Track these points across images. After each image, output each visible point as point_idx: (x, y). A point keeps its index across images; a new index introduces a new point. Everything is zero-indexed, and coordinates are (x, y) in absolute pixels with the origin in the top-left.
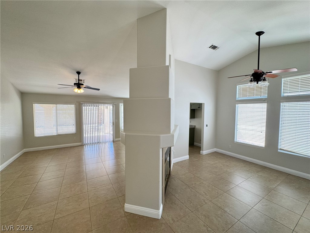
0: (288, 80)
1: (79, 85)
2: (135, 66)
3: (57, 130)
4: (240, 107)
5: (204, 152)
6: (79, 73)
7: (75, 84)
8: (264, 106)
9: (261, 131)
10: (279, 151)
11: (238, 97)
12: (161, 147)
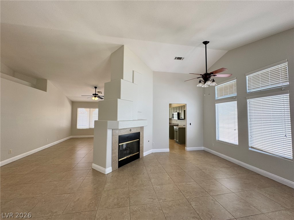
0: (251, 77)
1: (95, 95)
2: (109, 80)
3: (89, 125)
4: (219, 106)
5: (188, 148)
6: (96, 88)
7: (93, 94)
8: (235, 103)
9: (235, 129)
10: (250, 149)
11: (217, 97)
12: (108, 128)
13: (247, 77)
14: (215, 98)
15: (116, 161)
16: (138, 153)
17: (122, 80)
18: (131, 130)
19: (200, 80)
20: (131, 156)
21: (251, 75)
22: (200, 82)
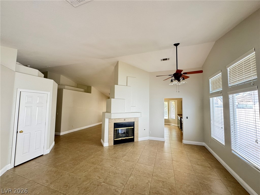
8: (222, 98)
10: (233, 151)
11: (211, 91)
12: (106, 117)
13: (228, 69)
14: (209, 93)
15: (112, 140)
16: (133, 137)
17: (115, 85)
18: (125, 120)
19: (172, 79)
20: (125, 139)
21: (231, 68)
22: (172, 81)
